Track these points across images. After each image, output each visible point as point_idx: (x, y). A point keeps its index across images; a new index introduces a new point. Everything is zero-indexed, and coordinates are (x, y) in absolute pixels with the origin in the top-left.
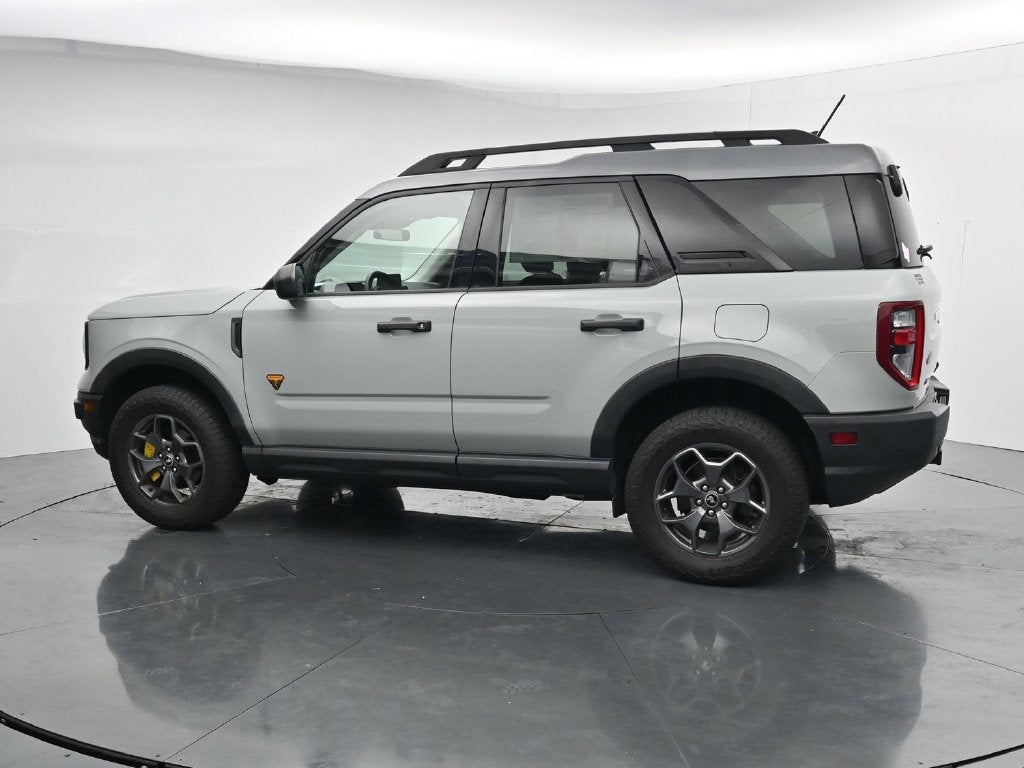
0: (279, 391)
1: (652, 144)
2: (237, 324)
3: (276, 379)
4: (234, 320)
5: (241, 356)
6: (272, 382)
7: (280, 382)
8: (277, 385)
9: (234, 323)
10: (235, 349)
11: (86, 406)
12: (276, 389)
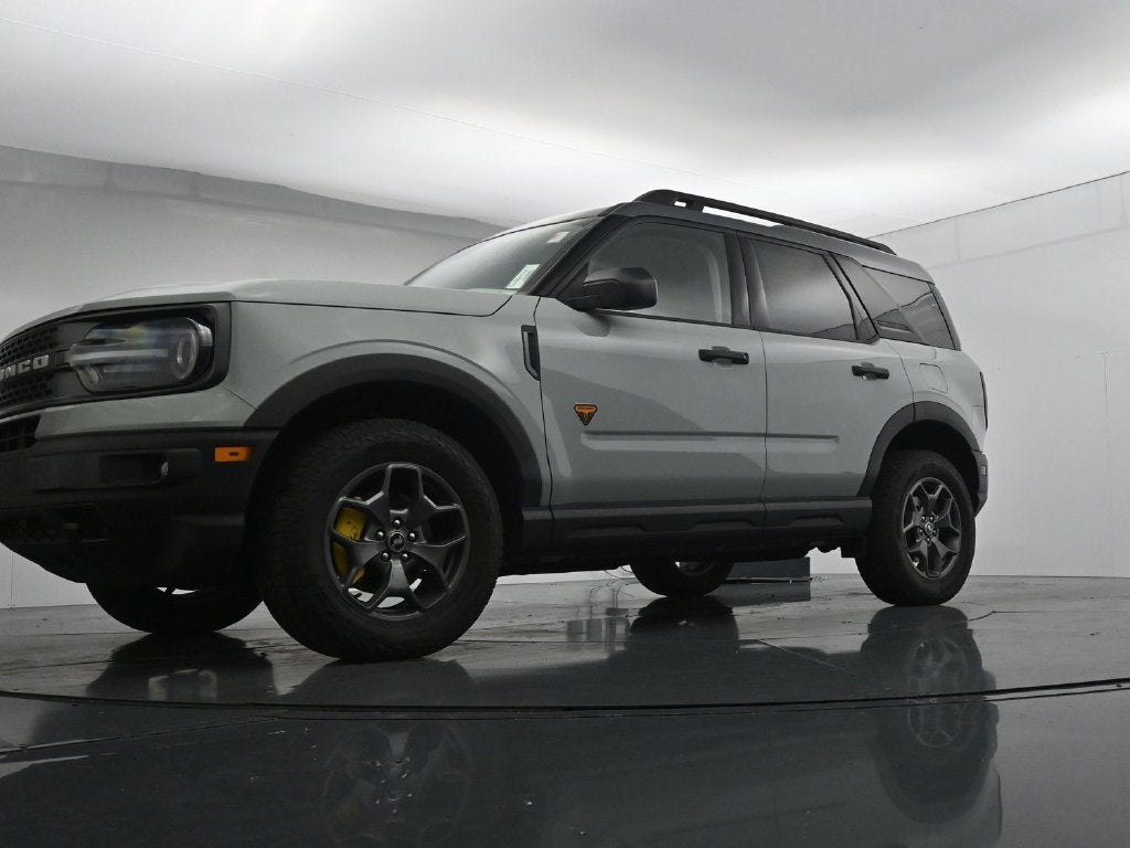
0: (589, 428)
2: (530, 332)
3: (586, 412)
4: (524, 328)
5: (539, 379)
6: (581, 415)
7: (591, 416)
8: (586, 419)
9: (526, 334)
10: (530, 368)
11: (222, 455)
12: (586, 423)
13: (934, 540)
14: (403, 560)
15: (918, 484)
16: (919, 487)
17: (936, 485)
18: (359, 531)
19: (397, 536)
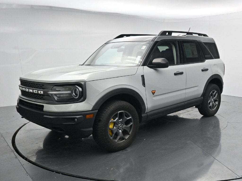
0: (154, 95)
1: (193, 34)
2: (143, 76)
3: (153, 92)
4: (142, 76)
5: (145, 87)
6: (153, 93)
7: (154, 93)
9: (142, 77)
10: (143, 85)
11: (88, 116)
12: (153, 94)
13: (213, 102)
14: (121, 130)
15: (212, 92)
16: (212, 93)
17: (215, 91)
18: (113, 126)
19: (120, 126)
